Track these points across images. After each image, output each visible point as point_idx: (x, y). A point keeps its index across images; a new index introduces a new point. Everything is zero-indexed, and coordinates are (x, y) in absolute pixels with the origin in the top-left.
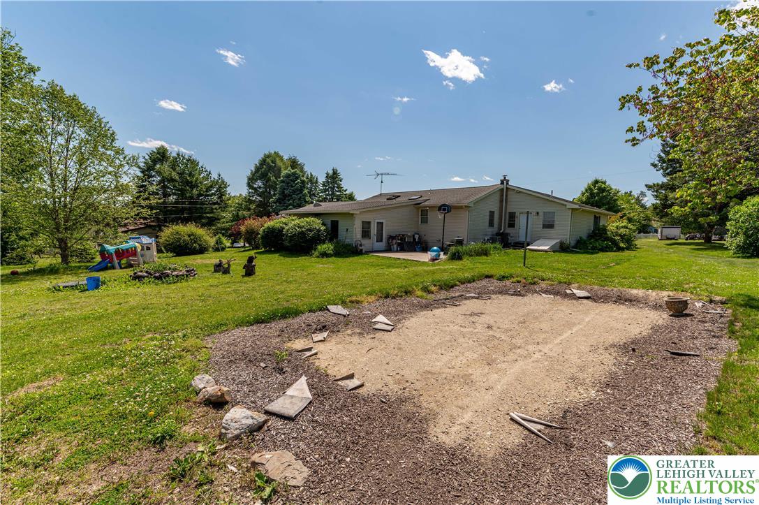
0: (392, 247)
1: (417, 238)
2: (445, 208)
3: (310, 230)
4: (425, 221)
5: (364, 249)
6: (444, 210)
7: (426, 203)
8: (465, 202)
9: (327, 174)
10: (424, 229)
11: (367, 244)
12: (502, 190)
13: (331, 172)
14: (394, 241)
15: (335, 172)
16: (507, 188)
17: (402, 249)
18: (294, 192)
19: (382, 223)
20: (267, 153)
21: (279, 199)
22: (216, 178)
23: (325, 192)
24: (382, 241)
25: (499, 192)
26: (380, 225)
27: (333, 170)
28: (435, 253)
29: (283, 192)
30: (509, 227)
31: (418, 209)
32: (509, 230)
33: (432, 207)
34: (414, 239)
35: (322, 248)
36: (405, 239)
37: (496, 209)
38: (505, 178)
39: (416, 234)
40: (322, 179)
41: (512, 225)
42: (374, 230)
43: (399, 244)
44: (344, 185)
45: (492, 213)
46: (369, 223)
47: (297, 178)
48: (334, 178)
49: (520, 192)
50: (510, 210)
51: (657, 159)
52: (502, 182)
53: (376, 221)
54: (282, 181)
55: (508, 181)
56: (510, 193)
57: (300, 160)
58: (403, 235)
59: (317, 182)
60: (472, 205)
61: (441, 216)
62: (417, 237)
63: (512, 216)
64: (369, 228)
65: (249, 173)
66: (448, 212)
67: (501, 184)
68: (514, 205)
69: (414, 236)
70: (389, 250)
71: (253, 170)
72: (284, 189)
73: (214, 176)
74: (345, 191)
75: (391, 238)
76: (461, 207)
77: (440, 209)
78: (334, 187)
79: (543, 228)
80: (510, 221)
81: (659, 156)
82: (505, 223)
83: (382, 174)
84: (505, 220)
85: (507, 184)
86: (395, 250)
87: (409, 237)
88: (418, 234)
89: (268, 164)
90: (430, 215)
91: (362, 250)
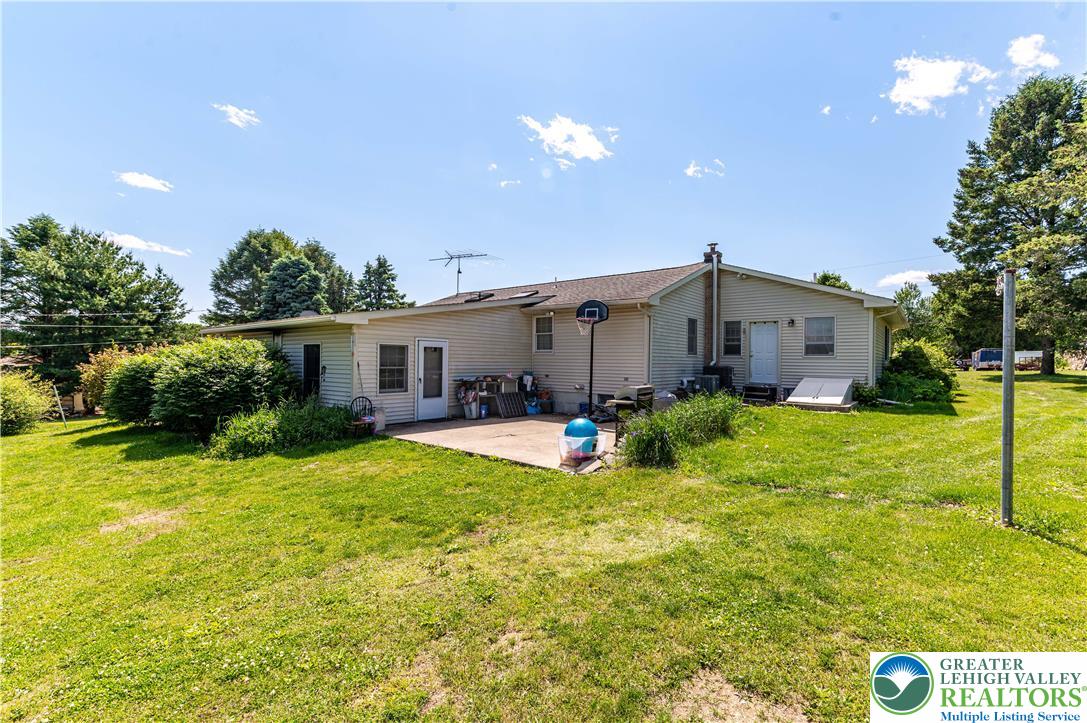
0: (466, 408)
1: (529, 384)
2: (594, 311)
3: (219, 373)
4: (545, 343)
5: (380, 420)
6: (591, 314)
7: (548, 303)
8: (642, 296)
9: (368, 267)
10: (544, 362)
11: (393, 405)
12: (709, 275)
13: (374, 264)
14: (471, 394)
15: (382, 264)
16: (719, 270)
17: (493, 412)
18: (296, 297)
19: (441, 349)
20: (255, 229)
21: (266, 311)
22: (153, 276)
23: (363, 298)
24: (439, 395)
25: (702, 280)
26: (434, 355)
27: (379, 259)
28: (584, 439)
29: (274, 298)
30: (726, 353)
31: (529, 316)
32: (728, 361)
33: (561, 311)
34: (522, 386)
35: (241, 425)
36: (499, 387)
37: (698, 314)
38: (713, 249)
39: (527, 373)
40: (358, 276)
41: (733, 349)
42: (416, 368)
43: (483, 401)
44: (399, 287)
45: (692, 323)
46: (403, 349)
47: (302, 271)
48: (380, 274)
49: (749, 277)
50: (729, 316)
51: (948, 230)
52: (708, 258)
53: (423, 345)
54: (273, 278)
55: (719, 255)
56: (725, 279)
57: (327, 247)
58: (494, 379)
59: (350, 282)
60: (656, 302)
61: (584, 331)
62: (528, 380)
63: (733, 330)
64: (403, 362)
65: (216, 267)
66: (602, 319)
67: (706, 261)
68: (738, 306)
69: (521, 379)
70: (457, 417)
71: (225, 260)
72: (277, 292)
73: (150, 273)
74: (402, 298)
75: (464, 385)
76: (632, 308)
77: (580, 312)
78: (381, 290)
79: (807, 353)
80: (728, 340)
81: (950, 225)
82: (718, 346)
83: (459, 257)
84: (718, 339)
85: (719, 261)
86: (474, 415)
87: (509, 381)
88: (531, 374)
89: (255, 249)
90: (558, 329)
91: (371, 425)
